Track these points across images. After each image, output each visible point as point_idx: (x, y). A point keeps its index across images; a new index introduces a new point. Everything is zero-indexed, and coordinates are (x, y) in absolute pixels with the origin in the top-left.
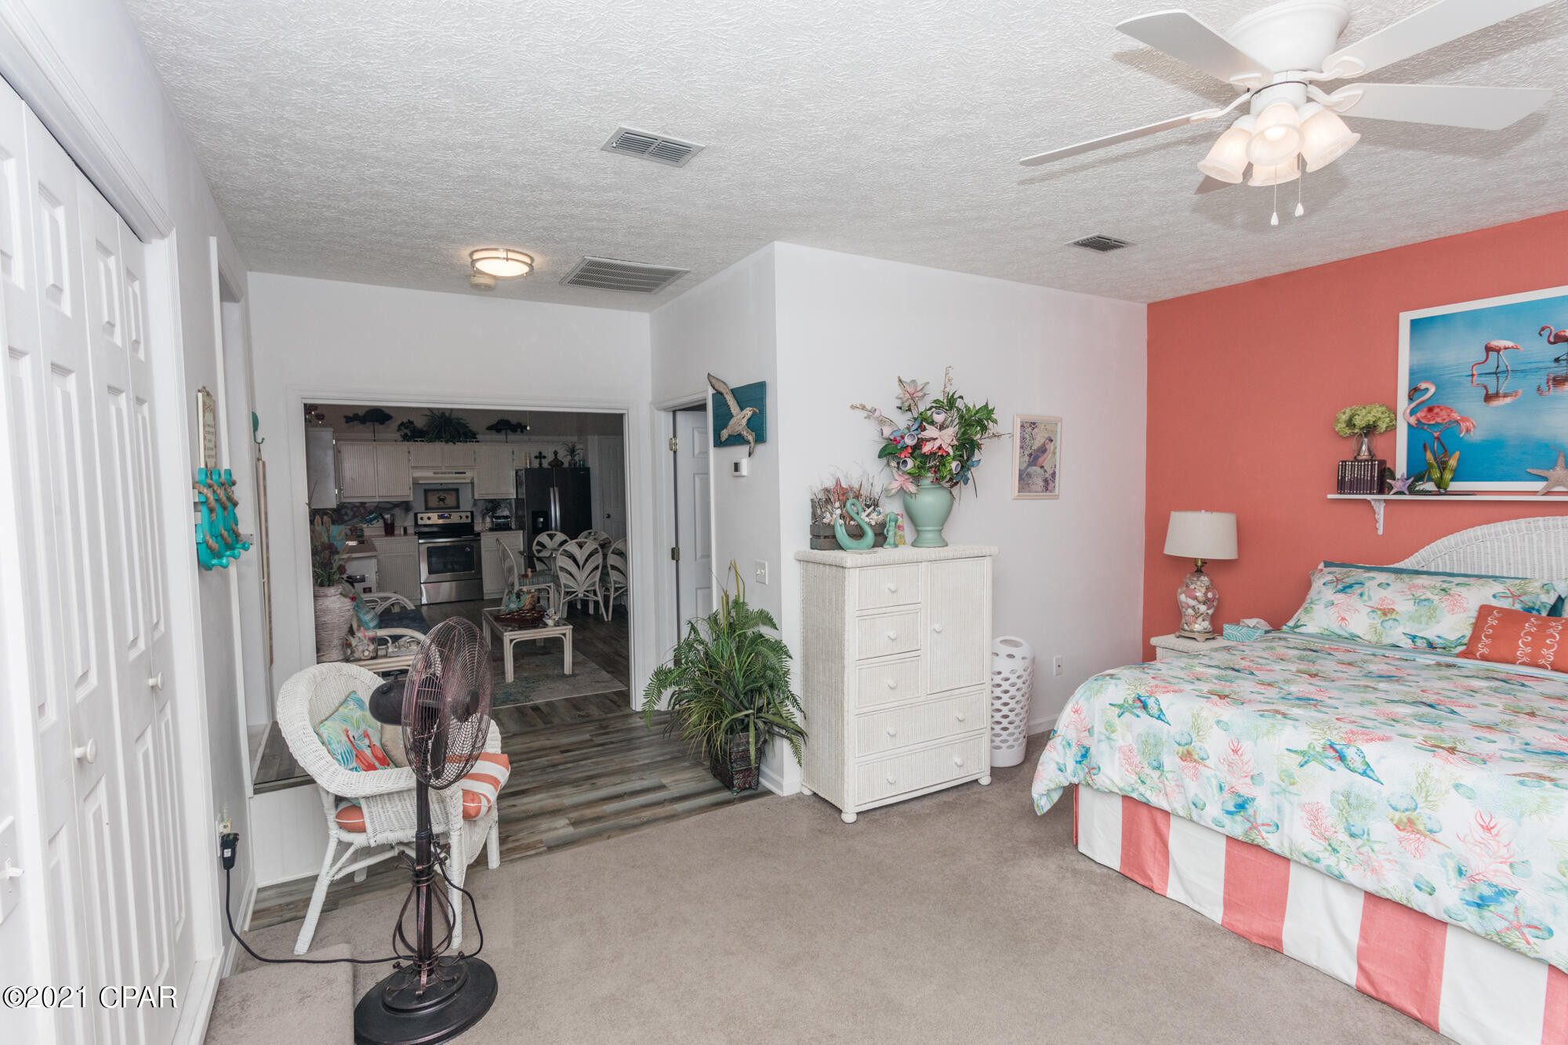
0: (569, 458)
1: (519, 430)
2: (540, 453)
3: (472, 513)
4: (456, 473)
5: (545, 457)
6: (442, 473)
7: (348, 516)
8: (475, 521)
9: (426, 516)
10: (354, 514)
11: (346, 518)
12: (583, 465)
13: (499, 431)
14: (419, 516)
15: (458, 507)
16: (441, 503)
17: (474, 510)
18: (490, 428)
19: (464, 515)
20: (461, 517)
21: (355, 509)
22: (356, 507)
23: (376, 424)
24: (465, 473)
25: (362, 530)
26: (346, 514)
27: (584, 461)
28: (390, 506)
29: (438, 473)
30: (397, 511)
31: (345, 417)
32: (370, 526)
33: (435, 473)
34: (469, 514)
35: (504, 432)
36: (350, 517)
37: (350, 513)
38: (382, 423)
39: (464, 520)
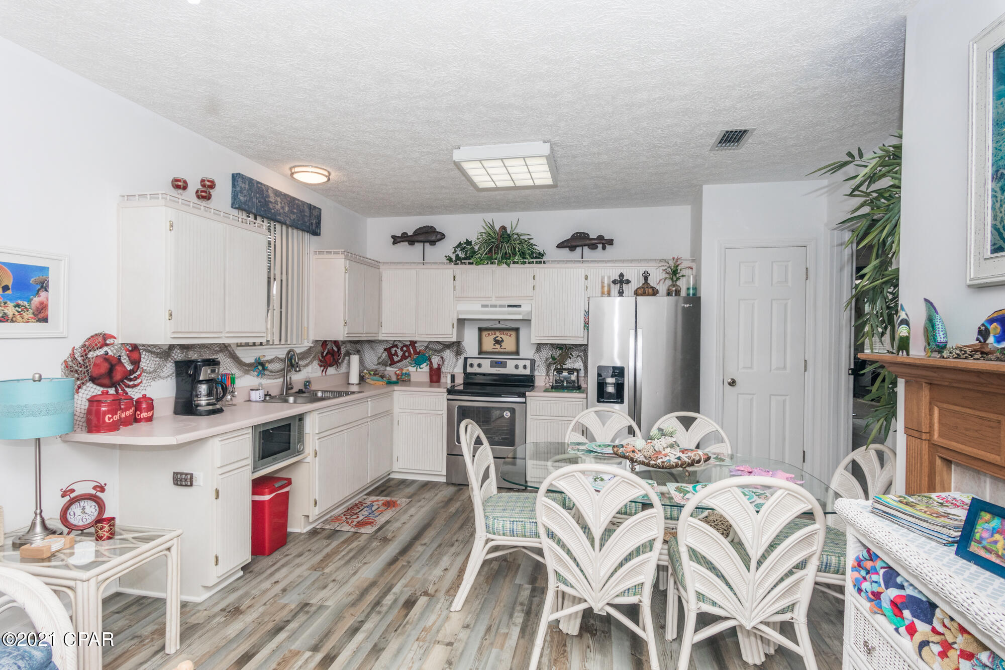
0: (669, 282)
1: (600, 246)
2: (621, 275)
3: (533, 362)
4: (509, 306)
5: (628, 282)
6: (492, 306)
7: (398, 356)
8: (536, 373)
9: (476, 362)
10: (404, 354)
11: (396, 359)
12: (694, 294)
13: (572, 248)
14: (469, 361)
15: (517, 353)
16: (498, 346)
17: (537, 357)
18: (561, 246)
19: (521, 363)
20: (517, 367)
21: (405, 349)
22: (406, 346)
23: (427, 245)
24: (520, 306)
25: (408, 375)
26: (396, 354)
27: (695, 289)
28: (441, 347)
29: (486, 306)
30: (448, 354)
31: (393, 237)
32: (419, 370)
33: (483, 306)
34: (528, 363)
35: (579, 250)
36: (399, 358)
37: (400, 353)
38: (433, 243)
39: (521, 371)
